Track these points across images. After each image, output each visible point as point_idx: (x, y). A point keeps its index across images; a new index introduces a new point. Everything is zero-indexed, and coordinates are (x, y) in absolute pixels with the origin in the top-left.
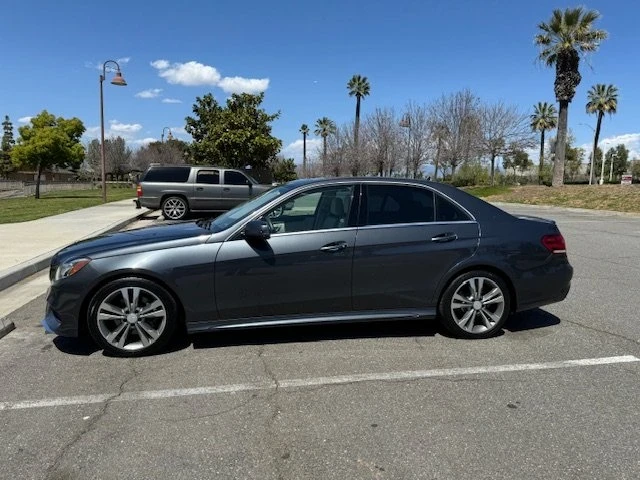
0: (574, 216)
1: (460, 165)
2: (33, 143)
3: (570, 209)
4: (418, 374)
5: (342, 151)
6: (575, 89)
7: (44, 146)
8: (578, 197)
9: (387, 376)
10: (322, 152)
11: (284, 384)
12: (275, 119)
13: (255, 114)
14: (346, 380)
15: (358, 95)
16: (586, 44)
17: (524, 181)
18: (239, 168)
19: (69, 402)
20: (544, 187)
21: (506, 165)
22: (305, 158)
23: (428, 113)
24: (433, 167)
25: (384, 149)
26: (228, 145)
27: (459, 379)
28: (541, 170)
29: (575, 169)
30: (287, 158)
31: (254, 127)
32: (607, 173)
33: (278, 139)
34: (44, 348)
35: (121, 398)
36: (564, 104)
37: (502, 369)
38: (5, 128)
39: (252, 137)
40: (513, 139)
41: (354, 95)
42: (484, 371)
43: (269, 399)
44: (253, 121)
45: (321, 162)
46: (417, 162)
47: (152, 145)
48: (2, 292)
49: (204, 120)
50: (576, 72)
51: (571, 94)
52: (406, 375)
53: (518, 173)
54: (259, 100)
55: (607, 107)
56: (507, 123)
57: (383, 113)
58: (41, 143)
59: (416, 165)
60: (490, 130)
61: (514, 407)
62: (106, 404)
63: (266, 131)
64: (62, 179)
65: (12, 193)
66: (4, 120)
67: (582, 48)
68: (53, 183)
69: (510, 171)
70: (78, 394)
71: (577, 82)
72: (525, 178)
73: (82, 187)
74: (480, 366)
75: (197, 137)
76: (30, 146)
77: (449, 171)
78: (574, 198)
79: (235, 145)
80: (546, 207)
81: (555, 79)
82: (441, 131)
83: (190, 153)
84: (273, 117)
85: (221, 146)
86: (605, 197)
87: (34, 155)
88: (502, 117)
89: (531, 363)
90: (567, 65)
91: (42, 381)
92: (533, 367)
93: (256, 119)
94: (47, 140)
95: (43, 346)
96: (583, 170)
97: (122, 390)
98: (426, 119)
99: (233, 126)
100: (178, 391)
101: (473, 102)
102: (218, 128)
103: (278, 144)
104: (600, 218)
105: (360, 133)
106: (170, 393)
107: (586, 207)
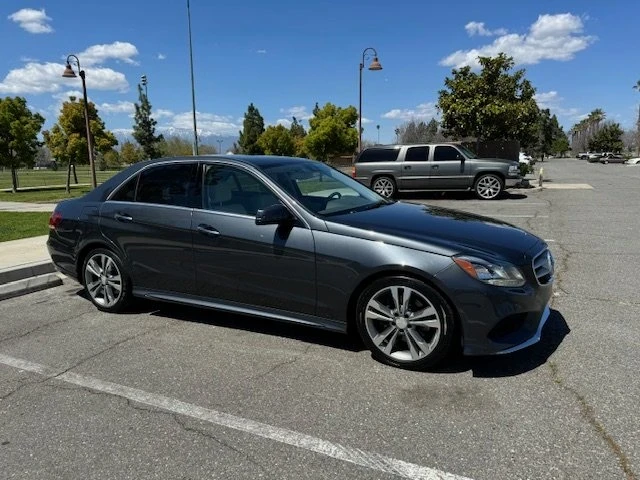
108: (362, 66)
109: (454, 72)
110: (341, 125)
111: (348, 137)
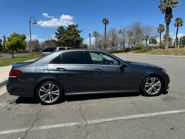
0: (172, 58)
1: (136, 43)
2: (11, 42)
3: (171, 56)
4: (136, 116)
5: (101, 41)
6: (171, 20)
7: (14, 43)
8: (173, 52)
9: (125, 118)
10: (95, 41)
11: (89, 122)
12: (81, 32)
13: (75, 31)
14: (111, 120)
15: (105, 24)
16: (174, 5)
17: (155, 48)
18: (71, 47)
19: (14, 132)
20: (162, 49)
21: (150, 43)
22: (90, 43)
23: (127, 28)
24: (128, 44)
25: (114, 40)
26: (68, 41)
27: (150, 118)
28: (160, 44)
29: (170, 43)
30: (85, 44)
31: (75, 35)
32: (180, 44)
33: (83, 38)
34: (8, 109)
35: (32, 129)
36: (168, 24)
37: (164, 113)
38: (4, 38)
39: (75, 38)
40: (152, 35)
41: (104, 24)
42: (158, 114)
43: (84, 128)
44: (75, 33)
45: (95, 44)
46: (124, 43)
47: (46, 41)
48: (1, 87)
49: (60, 33)
50: (171, 14)
51: (170, 21)
52: (132, 117)
53: (154, 45)
54: (77, 26)
55: (180, 25)
56: (150, 30)
57: (113, 29)
58: (14, 42)
59: (124, 44)
60: (145, 33)
61: (173, 129)
62: (27, 132)
63: (79, 36)
64: (21, 52)
65: (7, 57)
66: (3, 36)
67: (173, 7)
68: (18, 54)
69: (151, 45)
70: (17, 128)
71: (172, 17)
72: (155, 47)
73: (26, 54)
74: (156, 112)
75: (59, 38)
76: (10, 43)
77: (133, 45)
78: (172, 52)
79: (70, 40)
80: (163, 55)
81: (165, 16)
82: (130, 34)
83: (57, 43)
84: (81, 31)
85: (66, 41)
86: (182, 52)
87: (12, 45)
88: (149, 29)
89: (174, 110)
90: (168, 12)
91: (6, 123)
92: (175, 112)
93: (76, 32)
94: (15, 41)
95: (8, 108)
96: (173, 44)
97: (33, 126)
98: (126, 30)
99: (69, 35)
100: (52, 126)
101: (140, 25)
102: (64, 35)
103: (83, 39)
104: (181, 58)
105: (107, 35)
106: (49, 127)
107: (176, 55)
108: (30, 22)
109: (59, 27)
110: (20, 40)
111: (23, 44)
